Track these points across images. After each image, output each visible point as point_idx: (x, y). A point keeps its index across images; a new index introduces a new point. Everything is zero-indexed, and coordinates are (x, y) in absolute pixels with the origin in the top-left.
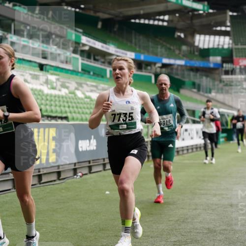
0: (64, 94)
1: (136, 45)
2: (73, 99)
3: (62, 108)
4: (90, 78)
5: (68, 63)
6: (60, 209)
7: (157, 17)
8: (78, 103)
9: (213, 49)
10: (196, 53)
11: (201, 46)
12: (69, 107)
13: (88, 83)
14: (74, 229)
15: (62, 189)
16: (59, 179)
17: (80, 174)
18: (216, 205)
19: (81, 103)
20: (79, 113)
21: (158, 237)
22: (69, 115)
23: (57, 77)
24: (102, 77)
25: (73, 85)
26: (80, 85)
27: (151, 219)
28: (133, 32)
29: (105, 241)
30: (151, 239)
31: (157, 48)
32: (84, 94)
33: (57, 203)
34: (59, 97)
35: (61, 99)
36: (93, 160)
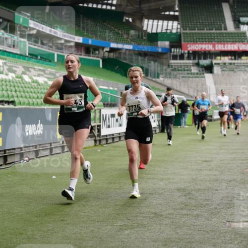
0: (11, 78)
1: (83, 29)
2: (20, 83)
3: (9, 92)
4: (38, 62)
5: (16, 47)
6: (7, 193)
7: (106, 2)
8: (25, 87)
9: (161, 33)
10: (144, 38)
11: (149, 31)
12: (16, 91)
13: (35, 67)
14: (19, 214)
15: (9, 174)
16: (5, 163)
17: (27, 159)
18: (163, 189)
19: (29, 88)
20: (26, 97)
21: (104, 221)
22: (16, 99)
23: (4, 61)
24: (50, 61)
25: (20, 70)
26: (27, 69)
27: (98, 203)
28: (81, 16)
29: (51, 225)
30: (97, 224)
31: (106, 32)
32: (31, 78)
33: (2, 188)
34: (6, 81)
35: (8, 83)
36: (39, 145)
